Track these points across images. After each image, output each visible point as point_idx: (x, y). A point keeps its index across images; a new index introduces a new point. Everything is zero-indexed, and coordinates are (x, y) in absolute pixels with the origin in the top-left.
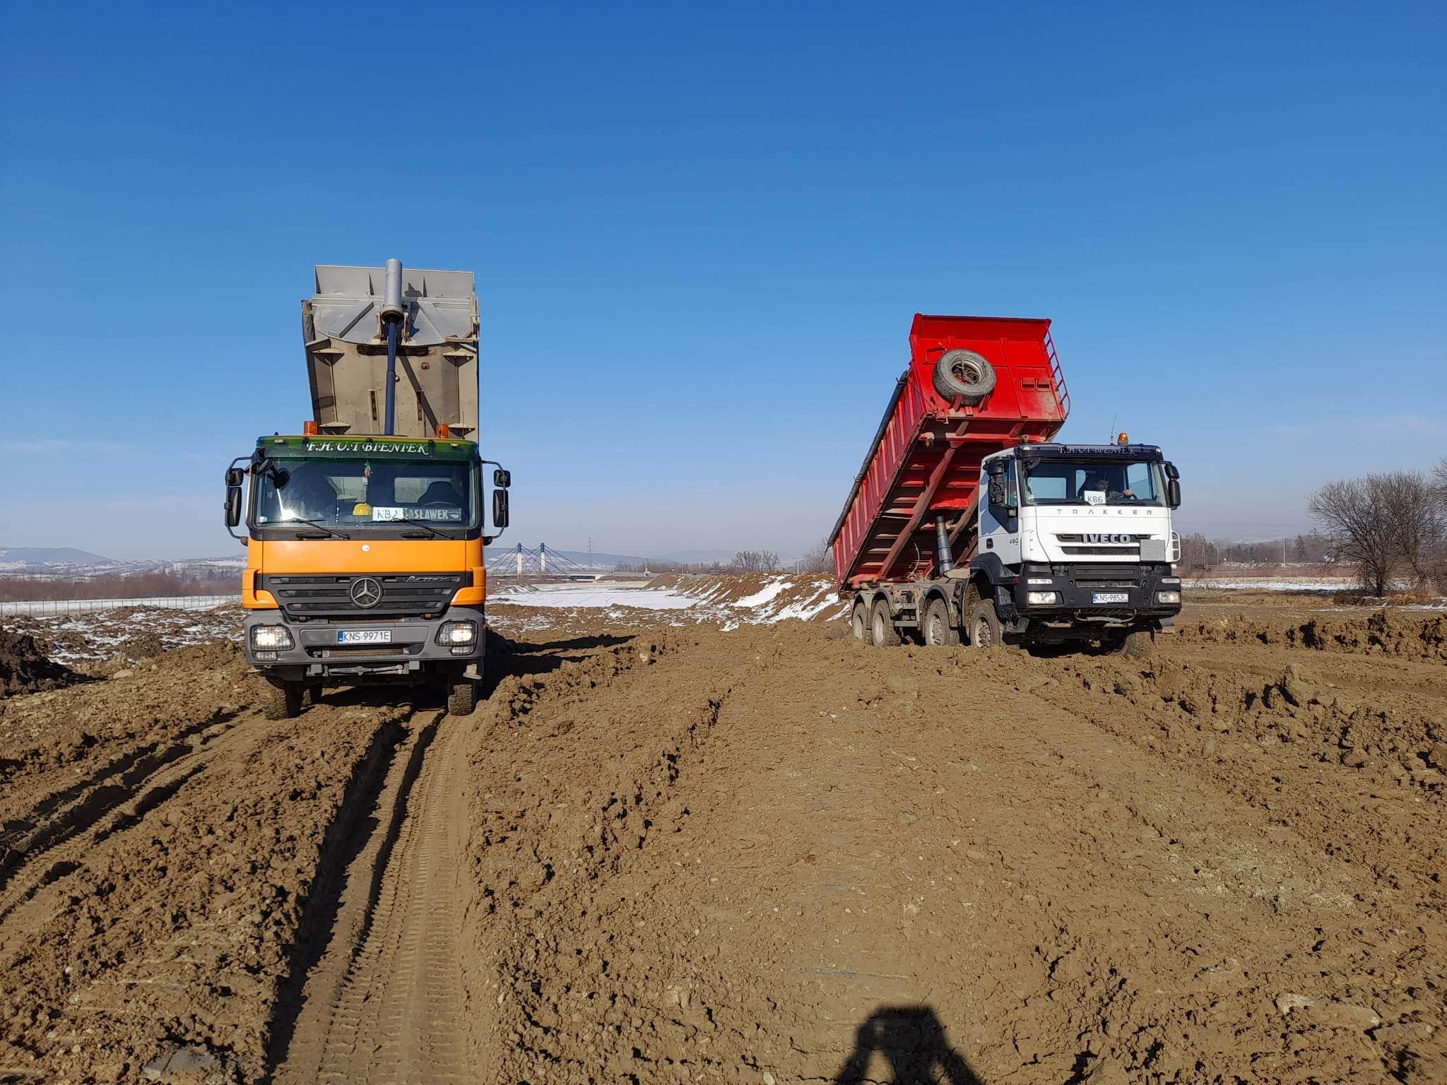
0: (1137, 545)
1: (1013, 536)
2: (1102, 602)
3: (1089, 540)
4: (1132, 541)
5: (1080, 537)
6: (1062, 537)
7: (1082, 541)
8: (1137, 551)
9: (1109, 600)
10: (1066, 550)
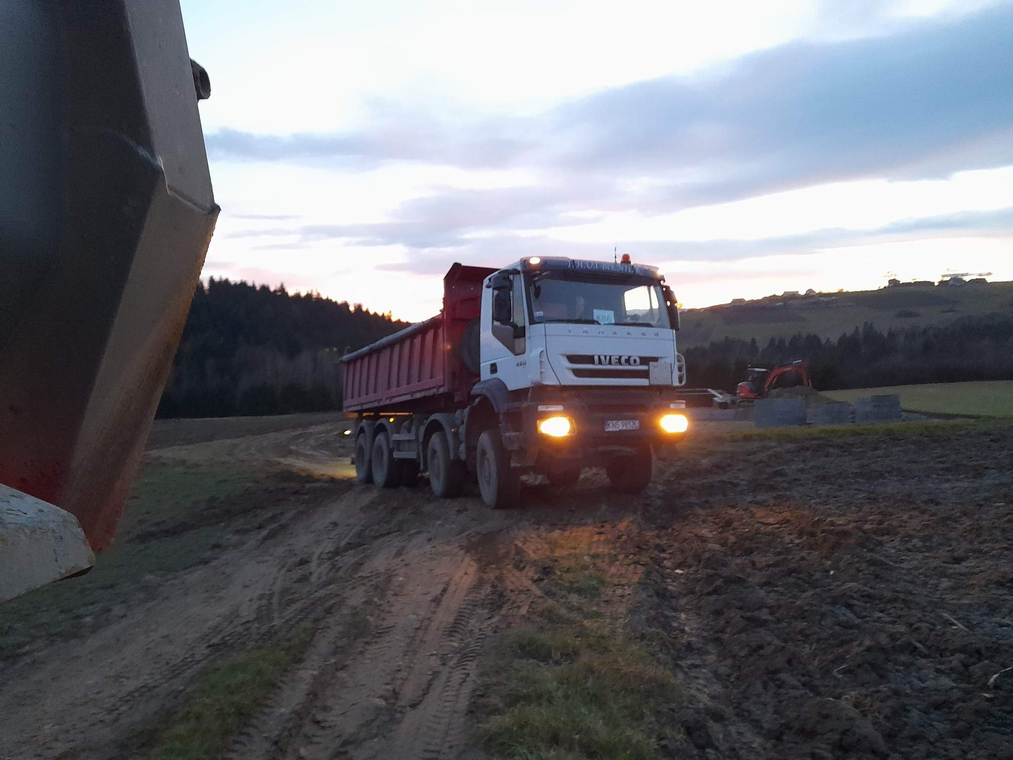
0: (645, 368)
1: (520, 358)
2: (614, 429)
3: (600, 362)
4: (641, 364)
5: (590, 359)
6: (572, 359)
7: (593, 363)
8: (645, 374)
9: (621, 428)
10: (578, 373)
